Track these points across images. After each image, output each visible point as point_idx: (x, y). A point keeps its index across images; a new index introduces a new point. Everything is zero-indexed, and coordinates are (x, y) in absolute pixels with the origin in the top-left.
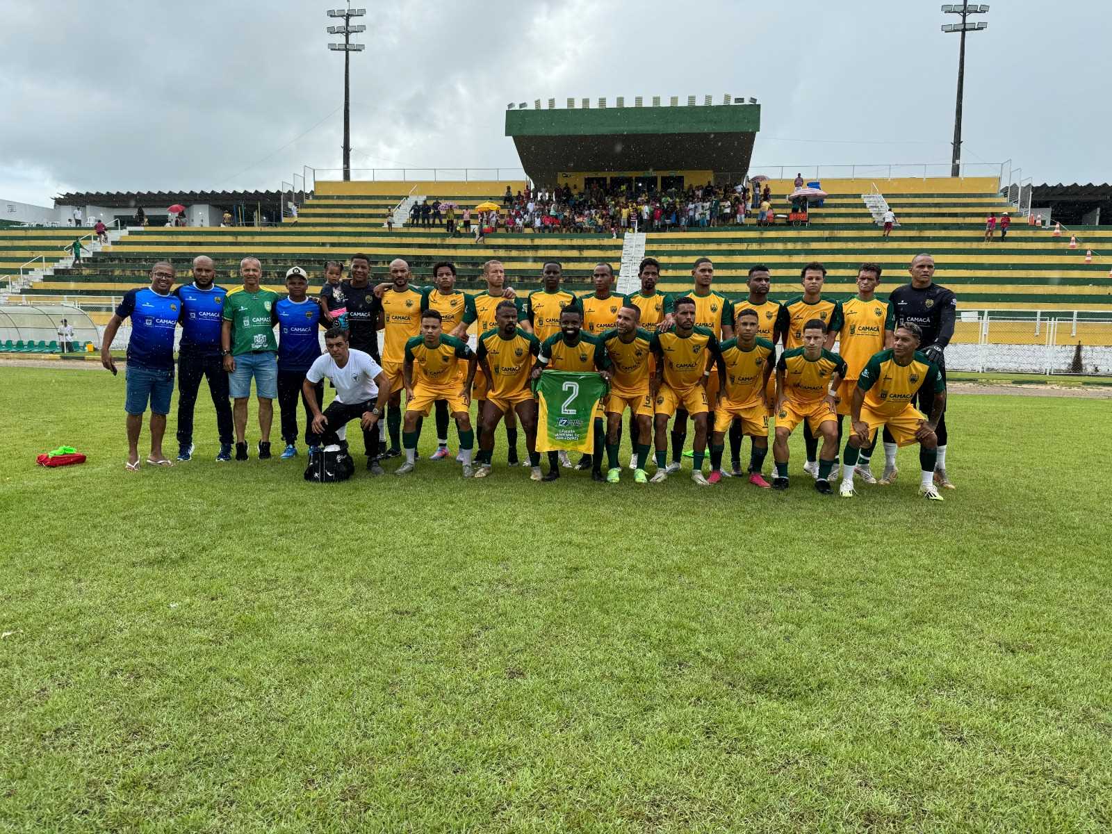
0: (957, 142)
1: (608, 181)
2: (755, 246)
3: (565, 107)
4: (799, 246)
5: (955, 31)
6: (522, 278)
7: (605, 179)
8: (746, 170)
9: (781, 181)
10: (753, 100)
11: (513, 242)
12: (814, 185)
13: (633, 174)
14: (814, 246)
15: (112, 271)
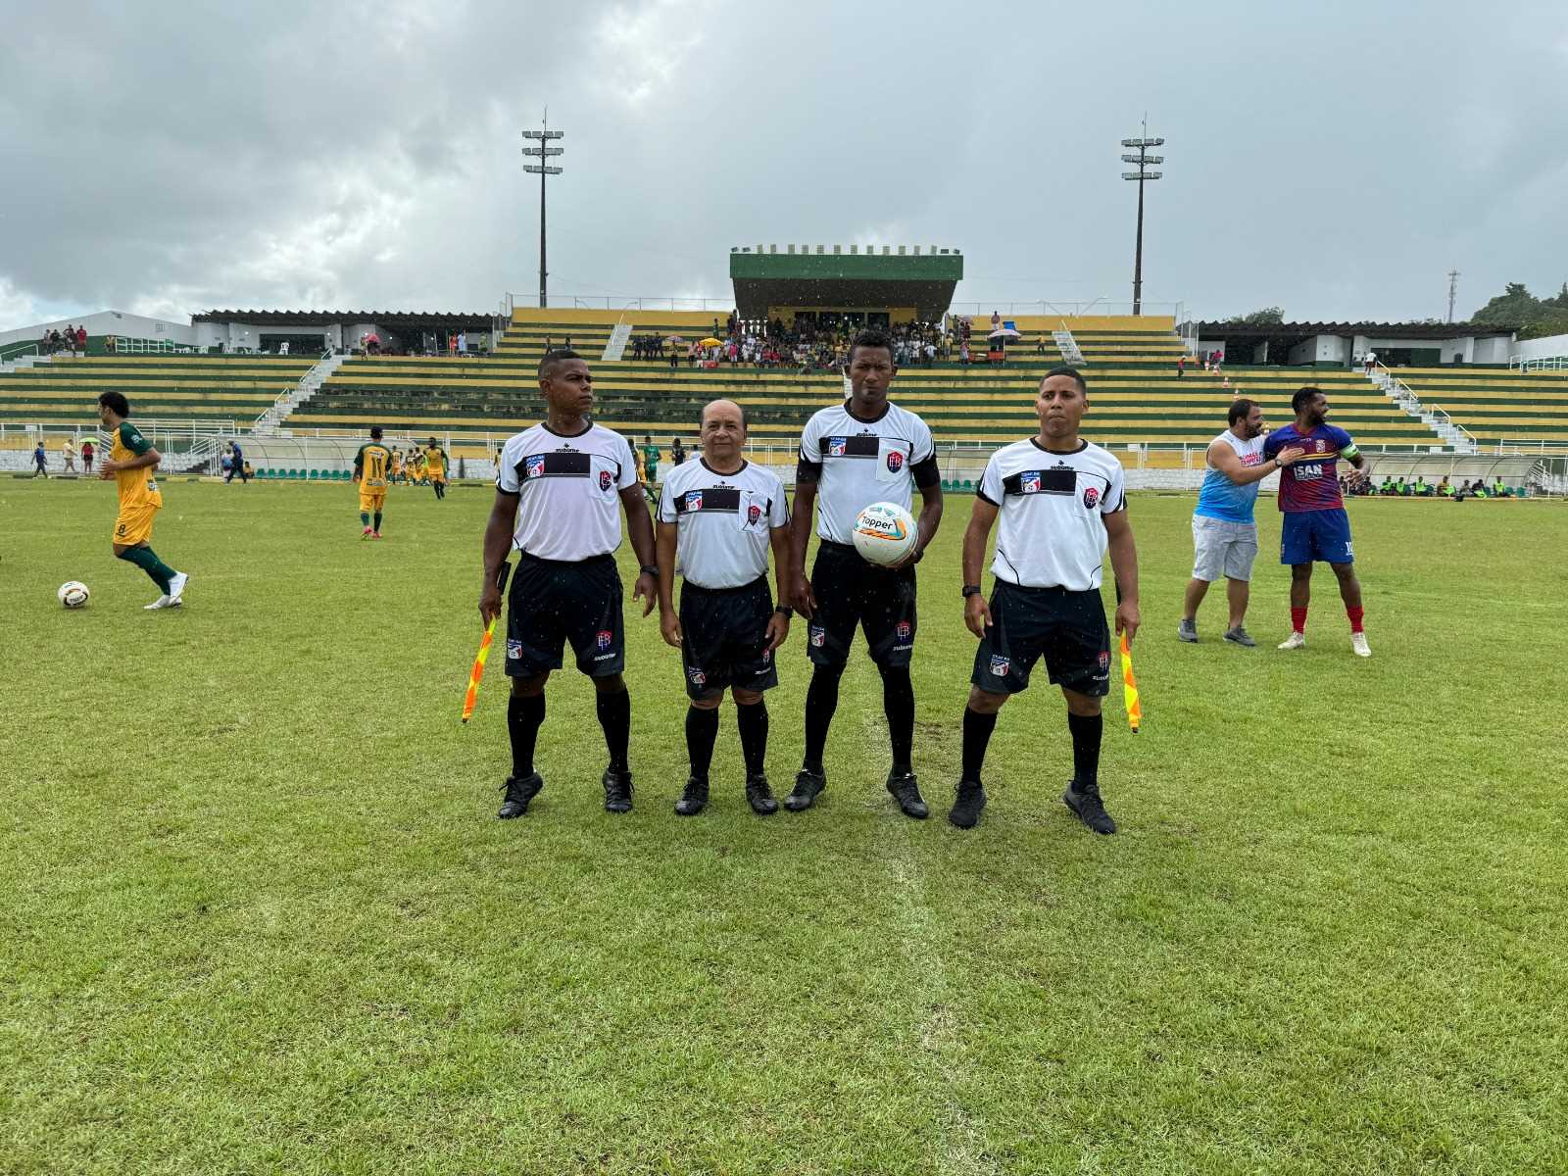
0: (1138, 282)
1: (818, 316)
2: (960, 385)
3: (786, 252)
4: (999, 385)
5: (1134, 179)
6: (762, 413)
7: (815, 313)
8: (947, 308)
9: (979, 318)
10: (957, 251)
11: (739, 377)
12: (1009, 325)
13: (841, 310)
14: (1013, 384)
15: (361, 404)
